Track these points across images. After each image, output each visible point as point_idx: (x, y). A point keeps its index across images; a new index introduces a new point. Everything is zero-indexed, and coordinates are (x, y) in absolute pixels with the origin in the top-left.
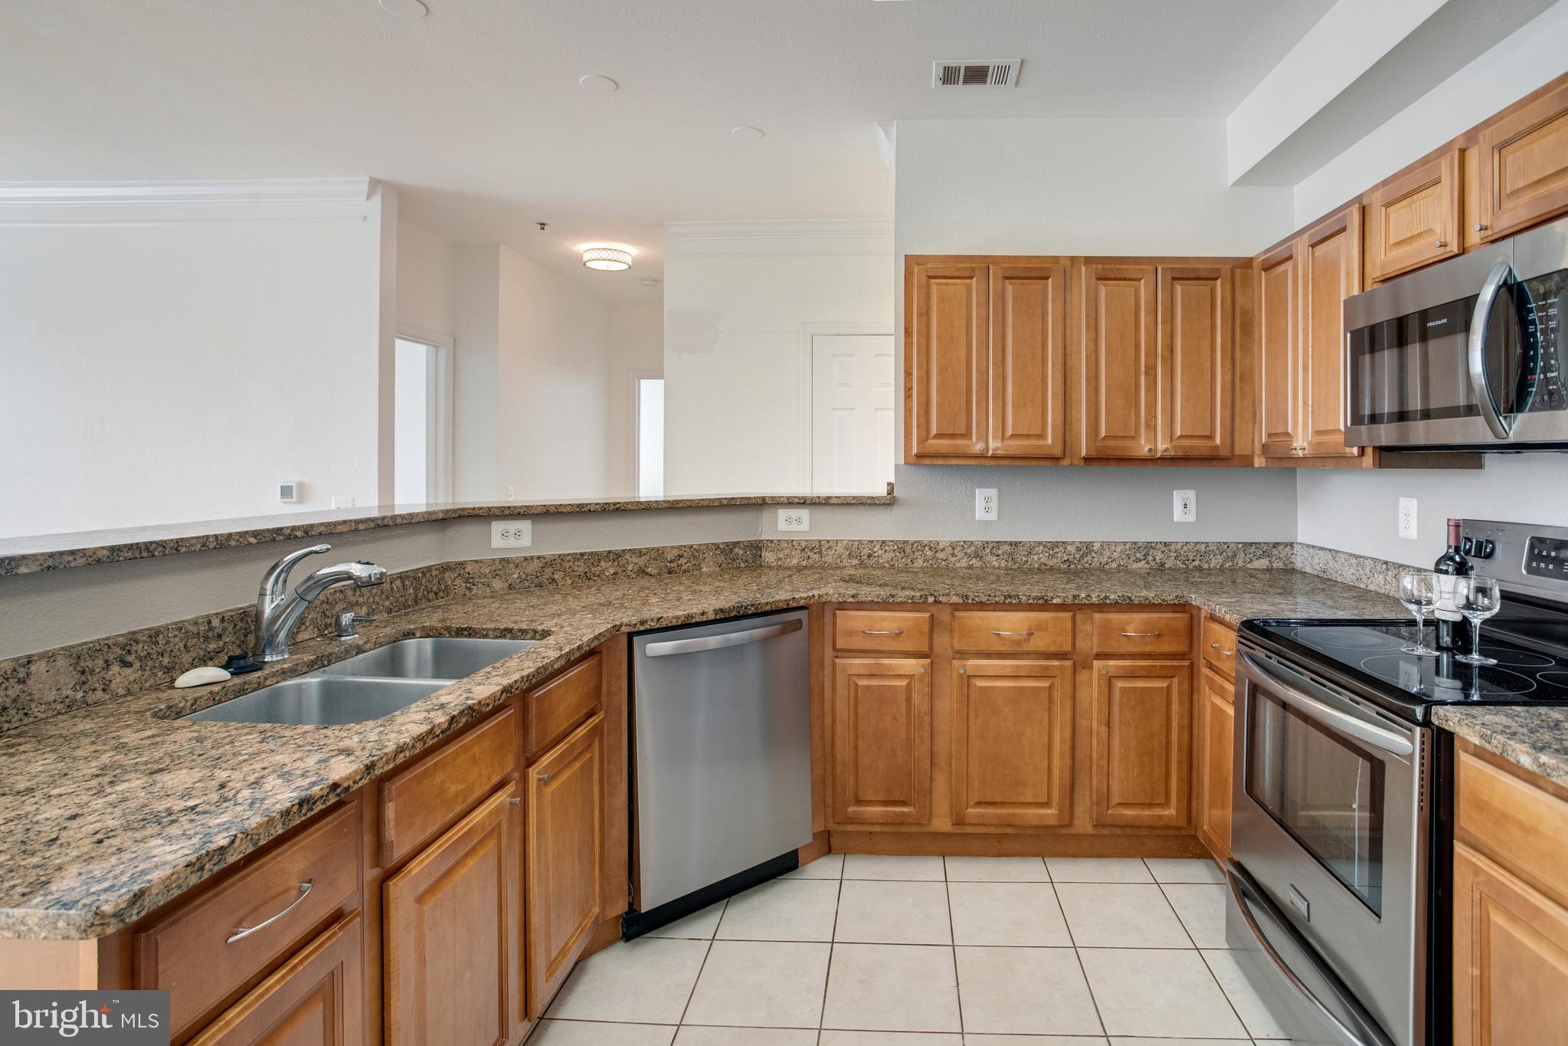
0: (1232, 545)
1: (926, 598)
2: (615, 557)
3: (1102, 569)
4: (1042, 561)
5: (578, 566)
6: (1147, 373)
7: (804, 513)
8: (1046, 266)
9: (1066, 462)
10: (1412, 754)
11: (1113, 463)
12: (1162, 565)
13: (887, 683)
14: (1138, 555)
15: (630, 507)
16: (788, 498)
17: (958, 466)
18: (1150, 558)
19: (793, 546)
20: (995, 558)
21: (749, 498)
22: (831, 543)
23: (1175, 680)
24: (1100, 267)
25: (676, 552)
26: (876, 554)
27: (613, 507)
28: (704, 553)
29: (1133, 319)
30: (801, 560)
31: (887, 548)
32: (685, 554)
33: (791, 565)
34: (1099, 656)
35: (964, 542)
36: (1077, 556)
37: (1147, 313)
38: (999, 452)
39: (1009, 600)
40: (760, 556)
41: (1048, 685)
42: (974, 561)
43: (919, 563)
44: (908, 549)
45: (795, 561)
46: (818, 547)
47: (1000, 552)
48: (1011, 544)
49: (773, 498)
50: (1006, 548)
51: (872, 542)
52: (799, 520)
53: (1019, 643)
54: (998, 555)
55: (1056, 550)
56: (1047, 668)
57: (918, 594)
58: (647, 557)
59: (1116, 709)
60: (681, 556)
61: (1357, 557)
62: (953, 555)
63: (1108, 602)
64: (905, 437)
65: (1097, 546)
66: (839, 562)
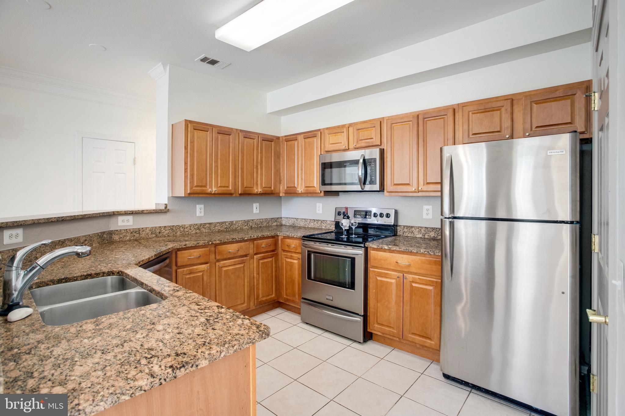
0: (268, 219)
1: (209, 243)
2: (62, 243)
3: (236, 230)
4: (219, 228)
5: (47, 249)
6: (256, 168)
7: (130, 218)
8: (230, 131)
9: (234, 195)
10: (362, 253)
11: (247, 195)
12: (252, 227)
13: (196, 275)
14: (245, 224)
15: (68, 218)
16: (125, 212)
17: (202, 197)
18: (249, 225)
19: (127, 232)
20: (204, 229)
21: (109, 213)
22: (144, 229)
23: (274, 258)
24: (244, 133)
25: (84, 238)
26: (162, 232)
27: (61, 219)
28: (94, 238)
29: (253, 151)
30: (131, 237)
31: (166, 229)
32: (87, 239)
33: (126, 240)
34: (256, 254)
35: (194, 224)
36: (229, 226)
37: (256, 150)
38: (216, 192)
39: (233, 240)
40: (112, 238)
41: (243, 265)
42: (197, 231)
43: (178, 233)
44: (174, 229)
45: (128, 238)
46: (138, 231)
47: (206, 227)
48: (209, 224)
49: (118, 212)
50: (208, 225)
51: (160, 227)
52: (128, 221)
53: (235, 253)
54: (205, 228)
55: (223, 225)
56: (243, 260)
57: (206, 242)
58: (74, 242)
59: (260, 269)
60: (86, 240)
61: (304, 219)
62: (190, 229)
63: (259, 237)
64: (184, 187)
65: (234, 222)
66: (147, 236)
